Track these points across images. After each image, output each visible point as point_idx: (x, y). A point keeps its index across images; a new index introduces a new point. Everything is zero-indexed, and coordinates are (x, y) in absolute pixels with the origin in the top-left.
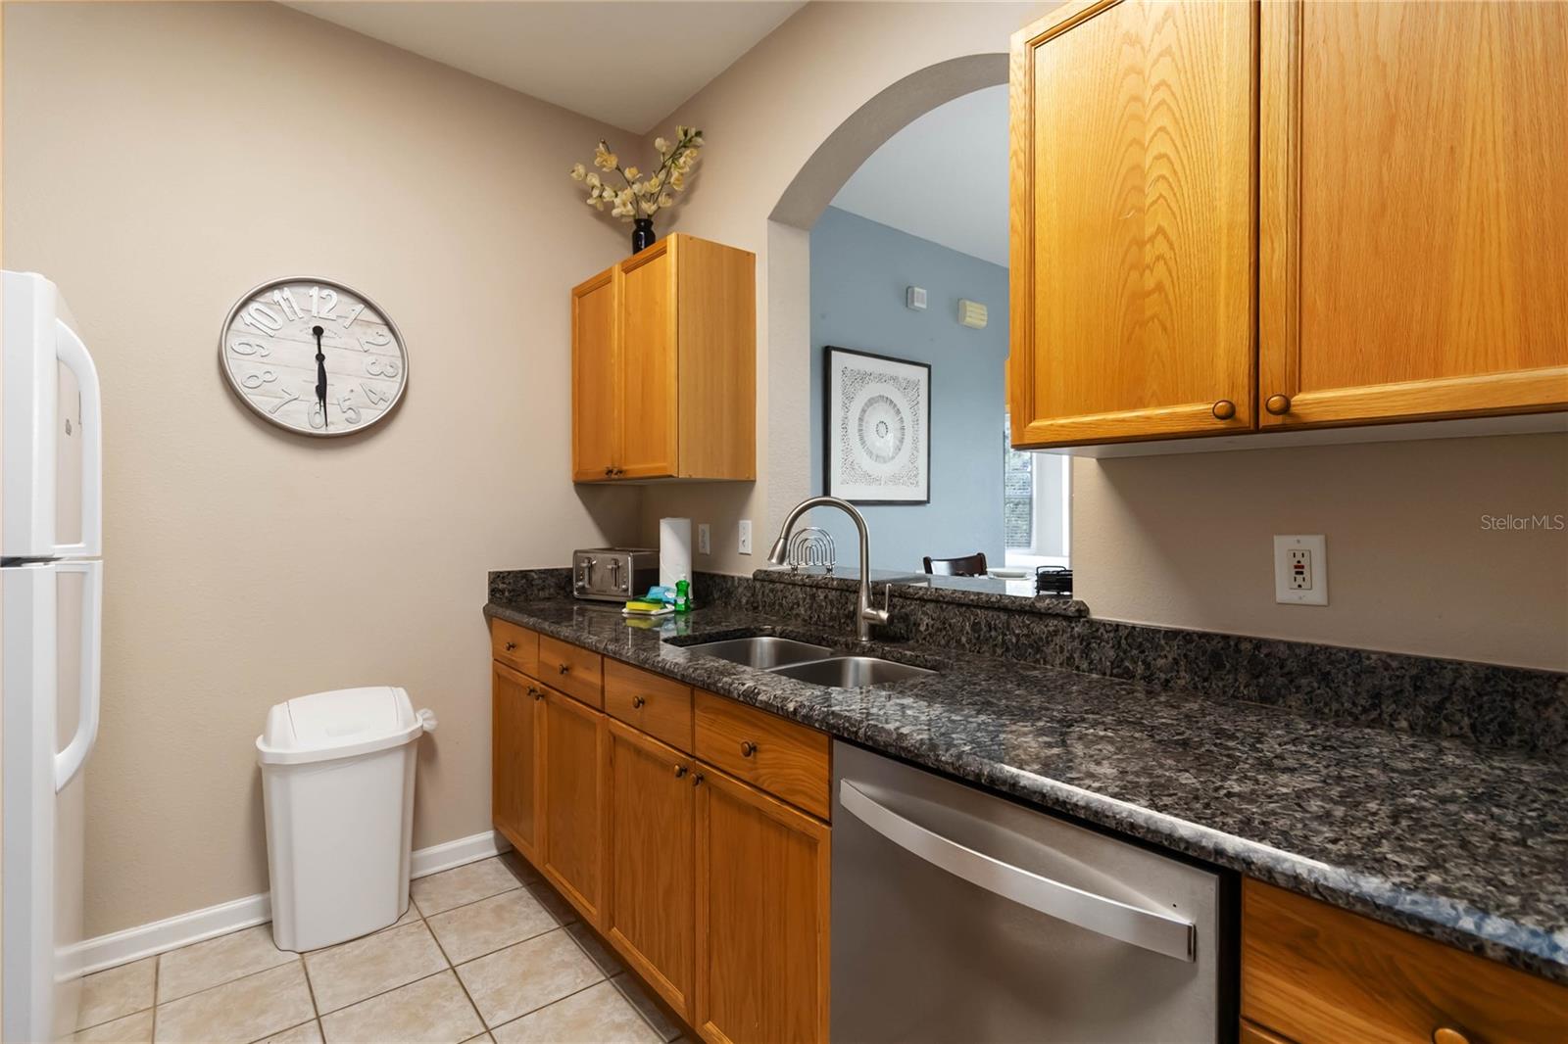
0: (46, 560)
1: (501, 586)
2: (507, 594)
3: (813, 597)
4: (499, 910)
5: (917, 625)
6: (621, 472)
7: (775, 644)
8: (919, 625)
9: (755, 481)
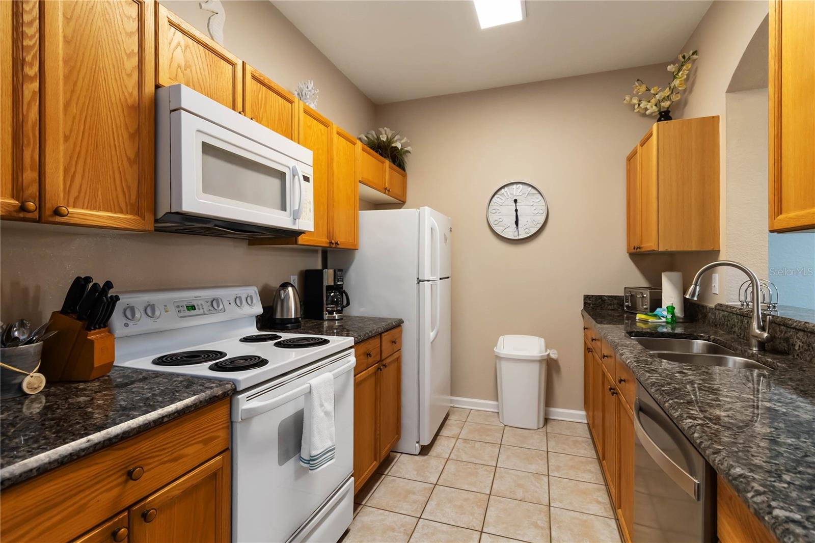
0: (428, 281)
1: (589, 302)
2: (591, 305)
3: (742, 322)
4: (575, 442)
5: (794, 345)
6: (640, 248)
7: (704, 344)
8: (795, 345)
9: (719, 251)
